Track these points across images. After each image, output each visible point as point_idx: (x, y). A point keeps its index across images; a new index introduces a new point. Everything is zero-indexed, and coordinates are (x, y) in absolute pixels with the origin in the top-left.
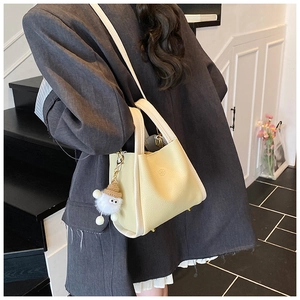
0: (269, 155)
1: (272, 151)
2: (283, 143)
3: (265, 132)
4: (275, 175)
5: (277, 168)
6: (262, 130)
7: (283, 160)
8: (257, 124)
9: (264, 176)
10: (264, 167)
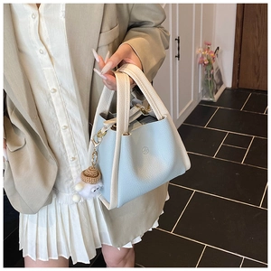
0: (209, 79)
1: (212, 76)
2: (220, 67)
3: (205, 58)
4: (216, 97)
5: (217, 91)
6: (202, 57)
7: (221, 83)
8: (197, 52)
9: (206, 99)
10: (205, 91)
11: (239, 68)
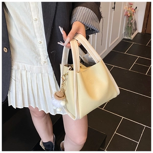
0: (130, 26)
1: (131, 24)
2: (136, 20)
3: (129, 13)
4: (133, 37)
5: (133, 33)
6: (127, 12)
7: (136, 29)
8: (124, 8)
9: (126, 38)
10: (126, 33)
11: (147, 21)
